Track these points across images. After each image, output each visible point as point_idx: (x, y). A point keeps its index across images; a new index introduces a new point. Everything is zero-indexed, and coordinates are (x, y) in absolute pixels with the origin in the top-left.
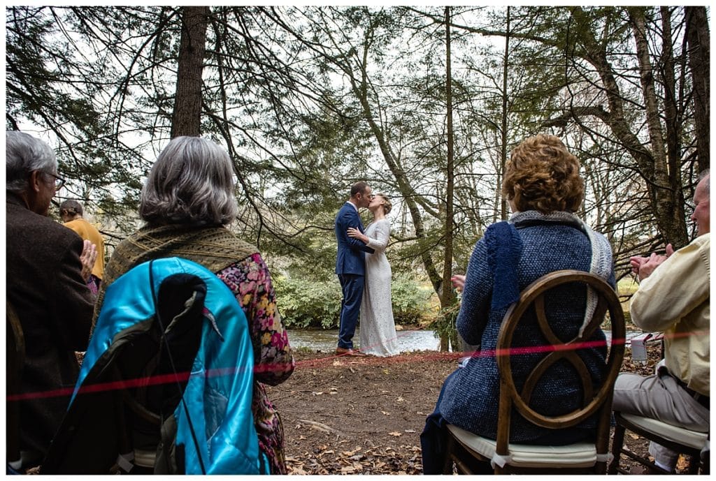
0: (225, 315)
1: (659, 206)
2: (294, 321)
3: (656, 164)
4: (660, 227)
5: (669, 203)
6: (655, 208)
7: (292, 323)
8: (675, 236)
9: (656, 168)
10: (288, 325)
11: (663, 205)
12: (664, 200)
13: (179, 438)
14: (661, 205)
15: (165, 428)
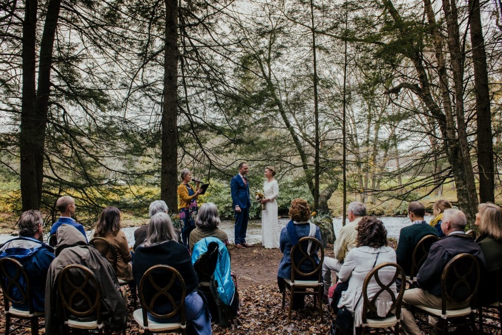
0: (223, 250)
1: (449, 150)
2: (230, 214)
3: (447, 124)
4: (450, 162)
5: (454, 147)
6: (447, 150)
7: (229, 216)
8: (458, 168)
9: (447, 126)
10: (227, 217)
11: (451, 148)
12: (452, 146)
13: (216, 279)
14: (450, 149)
15: (212, 277)
